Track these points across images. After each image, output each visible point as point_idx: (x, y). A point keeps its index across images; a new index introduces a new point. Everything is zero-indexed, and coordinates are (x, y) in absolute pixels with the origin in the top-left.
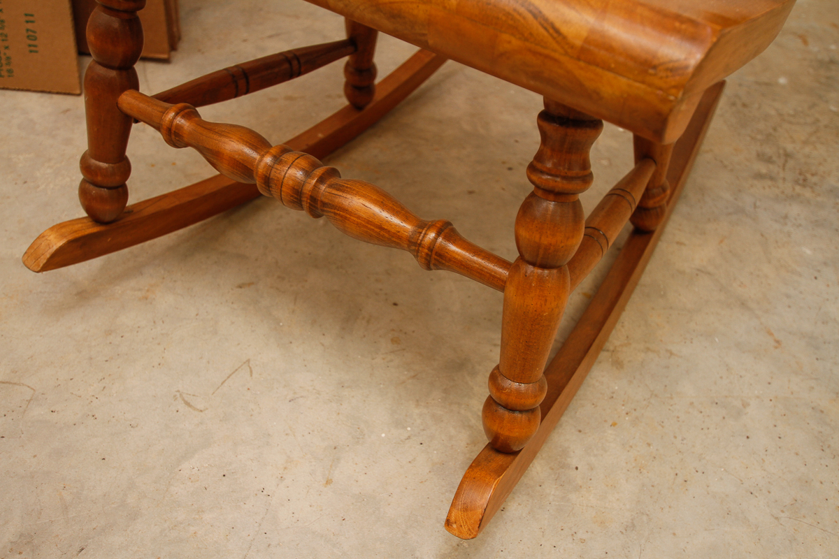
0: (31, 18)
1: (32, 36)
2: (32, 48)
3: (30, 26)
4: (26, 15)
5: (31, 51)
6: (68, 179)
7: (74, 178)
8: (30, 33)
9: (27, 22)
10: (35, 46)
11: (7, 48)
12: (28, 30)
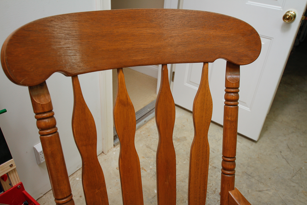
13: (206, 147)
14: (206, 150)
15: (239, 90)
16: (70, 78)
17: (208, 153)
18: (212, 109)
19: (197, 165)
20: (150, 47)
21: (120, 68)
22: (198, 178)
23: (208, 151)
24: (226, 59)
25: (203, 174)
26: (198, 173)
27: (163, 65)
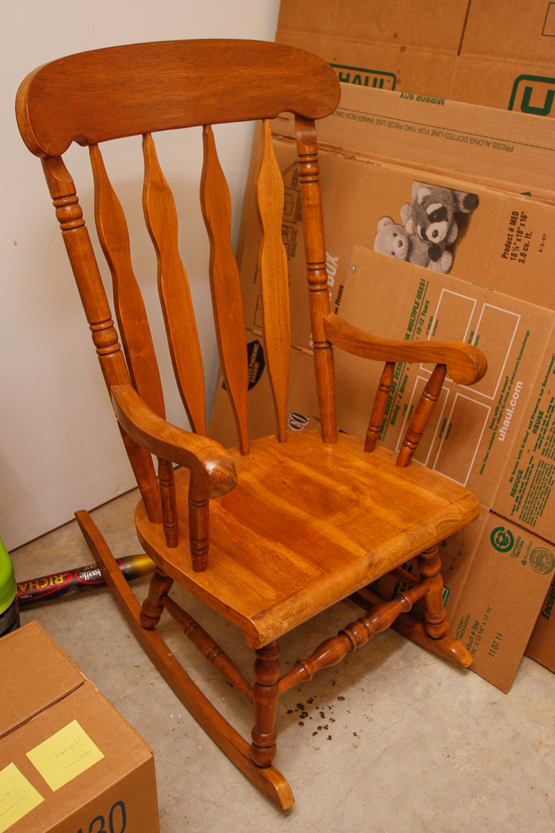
0: (500, 637)
1: (495, 646)
2: (491, 653)
3: (497, 640)
4: (498, 634)
5: (490, 654)
6: (474, 768)
7: (478, 770)
8: (495, 644)
9: (497, 637)
10: (494, 653)
11: (477, 644)
12: (494, 642)
19: (271, 285)
20: (185, 99)
21: (146, 132)
23: (284, 259)
24: (293, 113)
25: (283, 297)
26: (274, 297)
27: (206, 126)
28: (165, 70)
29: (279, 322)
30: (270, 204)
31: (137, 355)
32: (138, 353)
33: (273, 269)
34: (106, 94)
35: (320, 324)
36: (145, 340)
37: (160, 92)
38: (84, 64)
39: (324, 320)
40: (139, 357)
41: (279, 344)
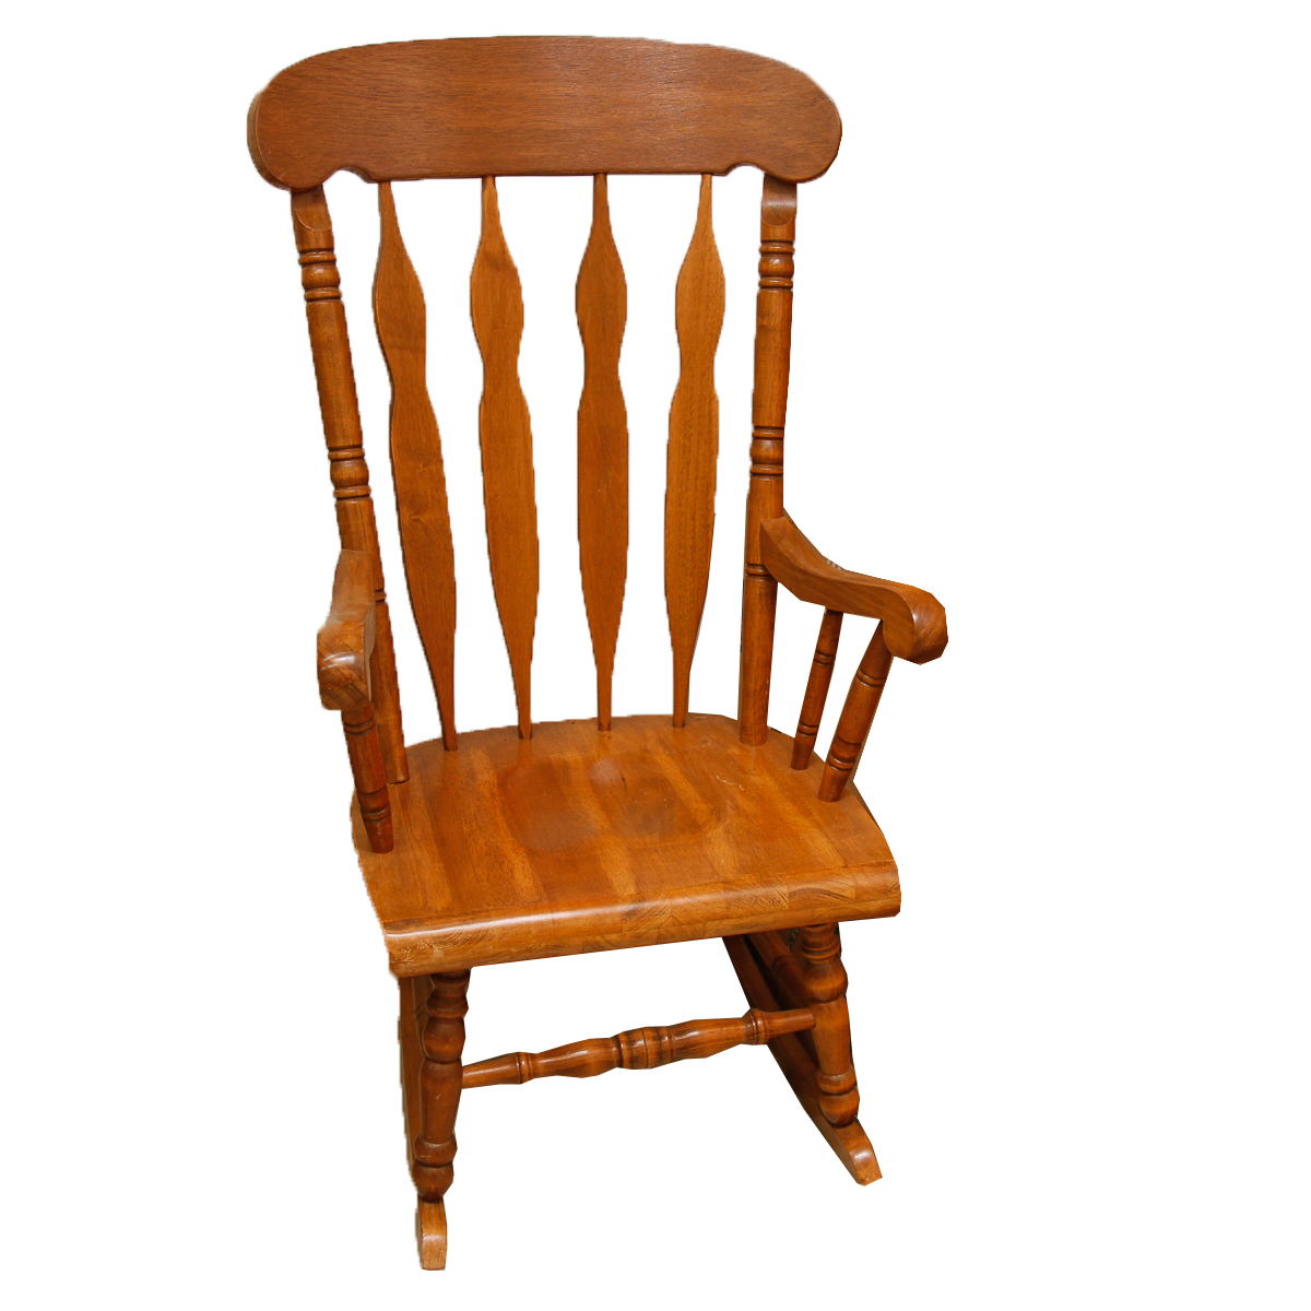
13: (710, 402)
14: (710, 411)
15: (794, 250)
16: (375, 186)
17: (714, 419)
18: (722, 297)
19: (684, 453)
20: (562, 128)
21: (489, 175)
22: (687, 490)
23: (714, 412)
24: (762, 168)
25: (704, 478)
26: (688, 474)
27: (600, 176)
28: (535, 81)
29: (693, 519)
30: (698, 317)
31: (416, 517)
32: (415, 514)
33: (690, 427)
34: (419, 108)
35: (755, 532)
36: (433, 497)
37: (519, 114)
38: (385, 61)
39: (762, 526)
40: (417, 520)
41: (689, 557)
